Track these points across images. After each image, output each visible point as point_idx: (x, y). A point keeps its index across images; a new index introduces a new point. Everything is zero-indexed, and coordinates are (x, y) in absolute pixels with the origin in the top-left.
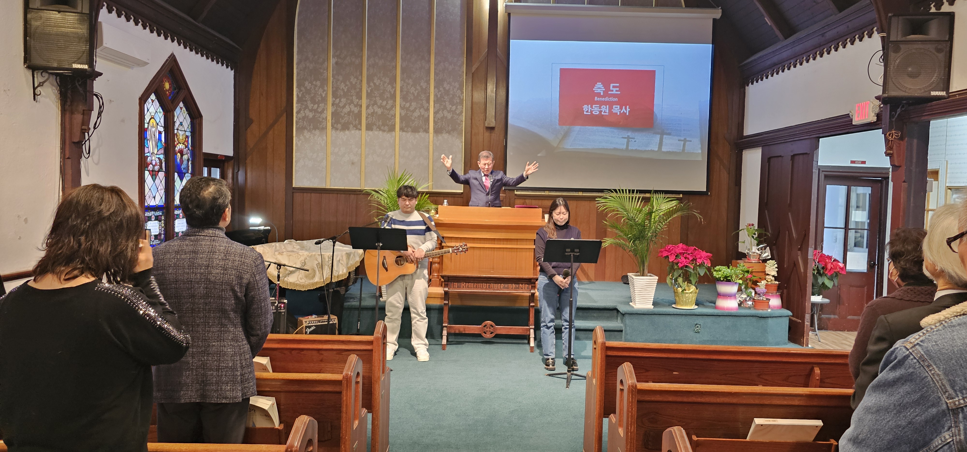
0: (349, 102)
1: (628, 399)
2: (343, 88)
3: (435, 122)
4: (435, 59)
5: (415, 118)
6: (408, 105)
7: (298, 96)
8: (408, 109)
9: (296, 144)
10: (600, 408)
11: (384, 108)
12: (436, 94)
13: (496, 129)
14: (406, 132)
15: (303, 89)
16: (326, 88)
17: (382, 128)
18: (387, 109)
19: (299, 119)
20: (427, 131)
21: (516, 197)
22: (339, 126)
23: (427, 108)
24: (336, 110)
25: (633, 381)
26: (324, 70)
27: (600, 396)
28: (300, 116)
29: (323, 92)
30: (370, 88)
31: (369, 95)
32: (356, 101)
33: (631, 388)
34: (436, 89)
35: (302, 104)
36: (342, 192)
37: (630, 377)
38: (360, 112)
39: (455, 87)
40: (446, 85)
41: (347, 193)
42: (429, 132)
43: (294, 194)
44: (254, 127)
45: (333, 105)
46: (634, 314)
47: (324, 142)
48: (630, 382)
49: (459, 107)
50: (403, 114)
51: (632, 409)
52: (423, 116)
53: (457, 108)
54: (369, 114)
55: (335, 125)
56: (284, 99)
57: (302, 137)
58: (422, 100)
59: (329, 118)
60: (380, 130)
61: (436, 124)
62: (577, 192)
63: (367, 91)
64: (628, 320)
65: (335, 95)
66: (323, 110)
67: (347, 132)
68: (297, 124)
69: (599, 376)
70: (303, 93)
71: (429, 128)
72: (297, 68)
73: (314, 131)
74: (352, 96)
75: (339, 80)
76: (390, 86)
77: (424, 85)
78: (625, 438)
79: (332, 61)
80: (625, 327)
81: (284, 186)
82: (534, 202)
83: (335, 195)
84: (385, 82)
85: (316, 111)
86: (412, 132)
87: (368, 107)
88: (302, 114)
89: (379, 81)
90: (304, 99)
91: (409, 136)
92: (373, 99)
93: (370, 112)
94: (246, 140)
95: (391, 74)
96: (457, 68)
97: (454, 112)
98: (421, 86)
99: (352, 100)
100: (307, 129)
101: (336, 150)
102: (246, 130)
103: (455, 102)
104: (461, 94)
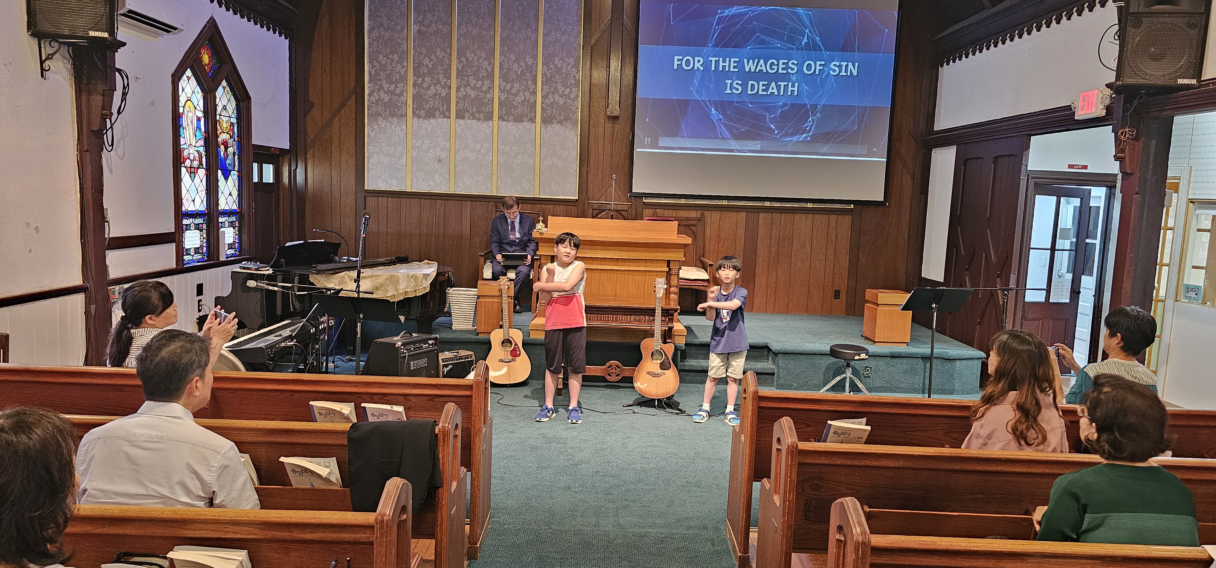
0: (434, 82)
1: (787, 461)
2: (427, 64)
3: (543, 109)
4: (544, 27)
5: (519, 103)
6: (509, 86)
7: (370, 73)
8: (509, 92)
9: (369, 133)
10: (749, 470)
11: (479, 89)
12: (545, 72)
13: (620, 119)
14: (507, 121)
15: (376, 63)
16: (405, 64)
17: (477, 115)
18: (482, 92)
19: (372, 103)
20: (533, 120)
21: (644, 206)
22: (423, 113)
23: (534, 90)
24: (418, 93)
25: (794, 440)
26: (403, 40)
27: (750, 456)
28: (372, 98)
29: (402, 68)
30: (461, 65)
31: (459, 74)
32: (443, 81)
33: (791, 448)
34: (545, 66)
36: (426, 197)
37: (790, 435)
38: (449, 94)
39: (569, 64)
40: (558, 62)
41: (433, 197)
42: (535, 122)
43: (366, 198)
44: (315, 112)
45: (414, 85)
46: (789, 353)
47: (403, 132)
48: (790, 440)
49: (573, 90)
50: (503, 98)
51: (791, 474)
52: (528, 101)
53: (571, 91)
54: (460, 98)
55: (418, 112)
56: (353, 77)
57: (375, 127)
58: (526, 81)
59: (410, 102)
60: (474, 118)
61: (545, 112)
62: (721, 201)
63: (457, 67)
64: (781, 361)
65: (416, 73)
66: (403, 91)
67: (432, 120)
68: (369, 110)
69: (749, 432)
70: (376, 70)
71: (535, 116)
72: (369, 38)
73: (390, 119)
74: (438, 74)
75: (421, 54)
76: (486, 61)
77: (530, 61)
78: (782, 507)
79: (413, 28)
80: (778, 369)
81: (354, 188)
82: (668, 213)
83: (417, 200)
84: (481, 57)
85: (393, 93)
86: (514, 121)
87: (458, 89)
88: (376, 97)
89: (473, 55)
90: (378, 77)
91: (510, 126)
92: (465, 78)
93: (461, 95)
94: (305, 129)
95: (488, 46)
96: (572, 39)
97: (567, 96)
98: (527, 62)
99: (438, 79)
100: (382, 116)
101: (419, 143)
102: (305, 116)
103: (569, 83)
104: (577, 73)
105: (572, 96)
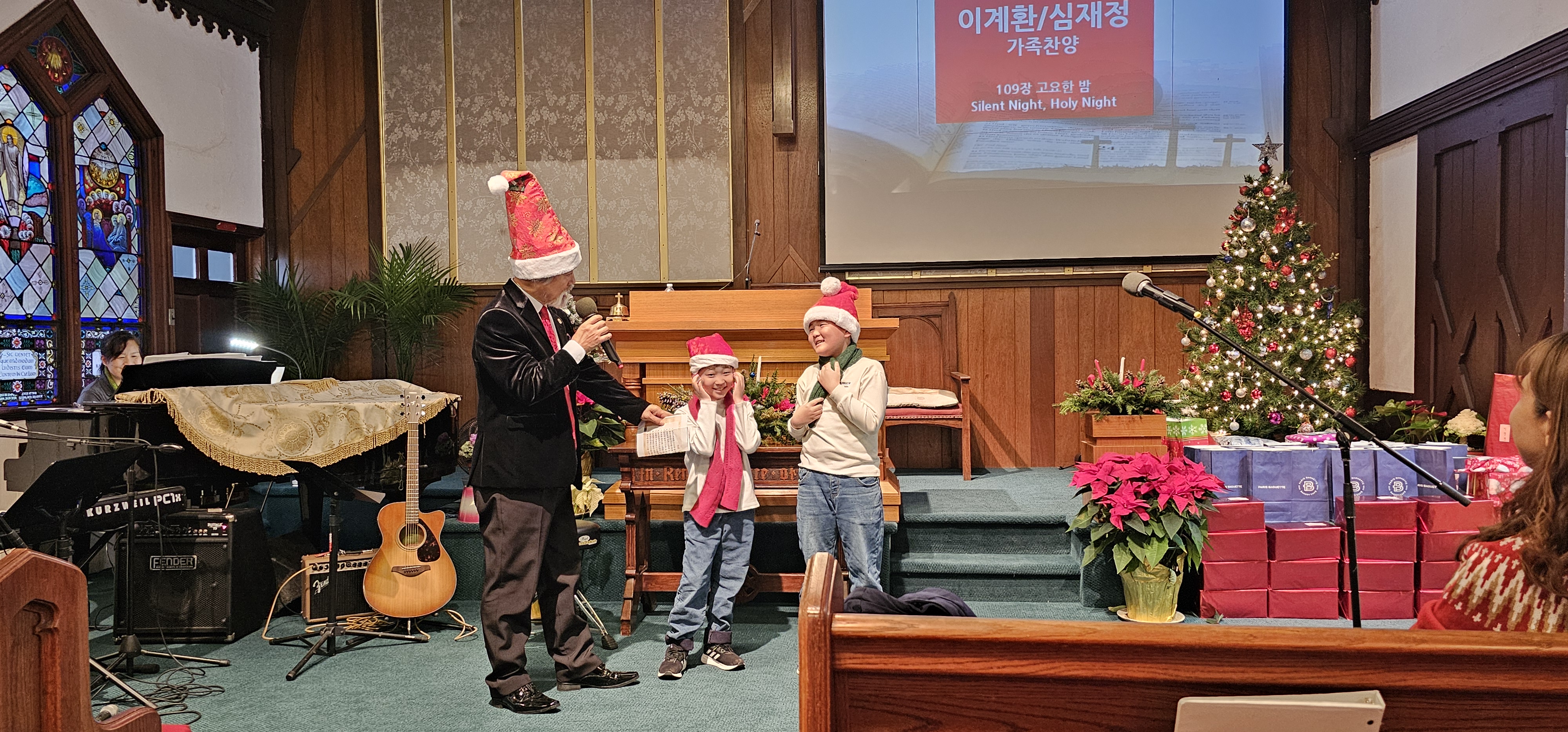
0: (490, 102)
2: (476, 75)
3: (669, 135)
5: (628, 127)
6: (611, 100)
7: (387, 97)
8: (611, 110)
9: (388, 197)
11: (562, 110)
12: (669, 73)
13: (798, 141)
14: (609, 158)
15: (396, 81)
17: (560, 153)
18: (567, 113)
19: (392, 146)
20: (652, 154)
22: (473, 155)
23: (652, 105)
24: (465, 122)
26: (438, 38)
28: (394, 138)
29: (437, 85)
30: (532, 71)
31: (530, 87)
32: (504, 99)
34: (668, 64)
35: (396, 113)
38: (514, 123)
39: (708, 57)
40: (690, 55)
42: (656, 157)
44: (304, 165)
45: (458, 111)
47: (443, 189)
49: (717, 98)
50: (602, 122)
52: (644, 122)
53: (713, 101)
54: (531, 127)
55: (465, 154)
56: (361, 106)
57: (399, 183)
58: (639, 88)
59: (452, 139)
60: (556, 157)
61: (672, 140)
62: (984, 271)
63: (526, 76)
65: (461, 90)
66: (440, 122)
67: (488, 167)
68: (388, 156)
70: (397, 91)
71: (656, 148)
72: (384, 40)
73: (421, 169)
74: (495, 90)
75: (467, 59)
76: (571, 63)
77: (643, 57)
84: (562, 56)
85: (424, 126)
86: (621, 158)
87: (528, 112)
88: (398, 133)
89: (550, 54)
90: (400, 102)
91: (616, 167)
92: (538, 93)
93: (533, 122)
94: (288, 194)
95: (574, 38)
96: (711, 16)
97: (708, 110)
98: (639, 60)
99: (496, 98)
100: (408, 165)
101: (469, 205)
102: (289, 173)
103: (710, 87)
104: (722, 69)
105: (716, 109)
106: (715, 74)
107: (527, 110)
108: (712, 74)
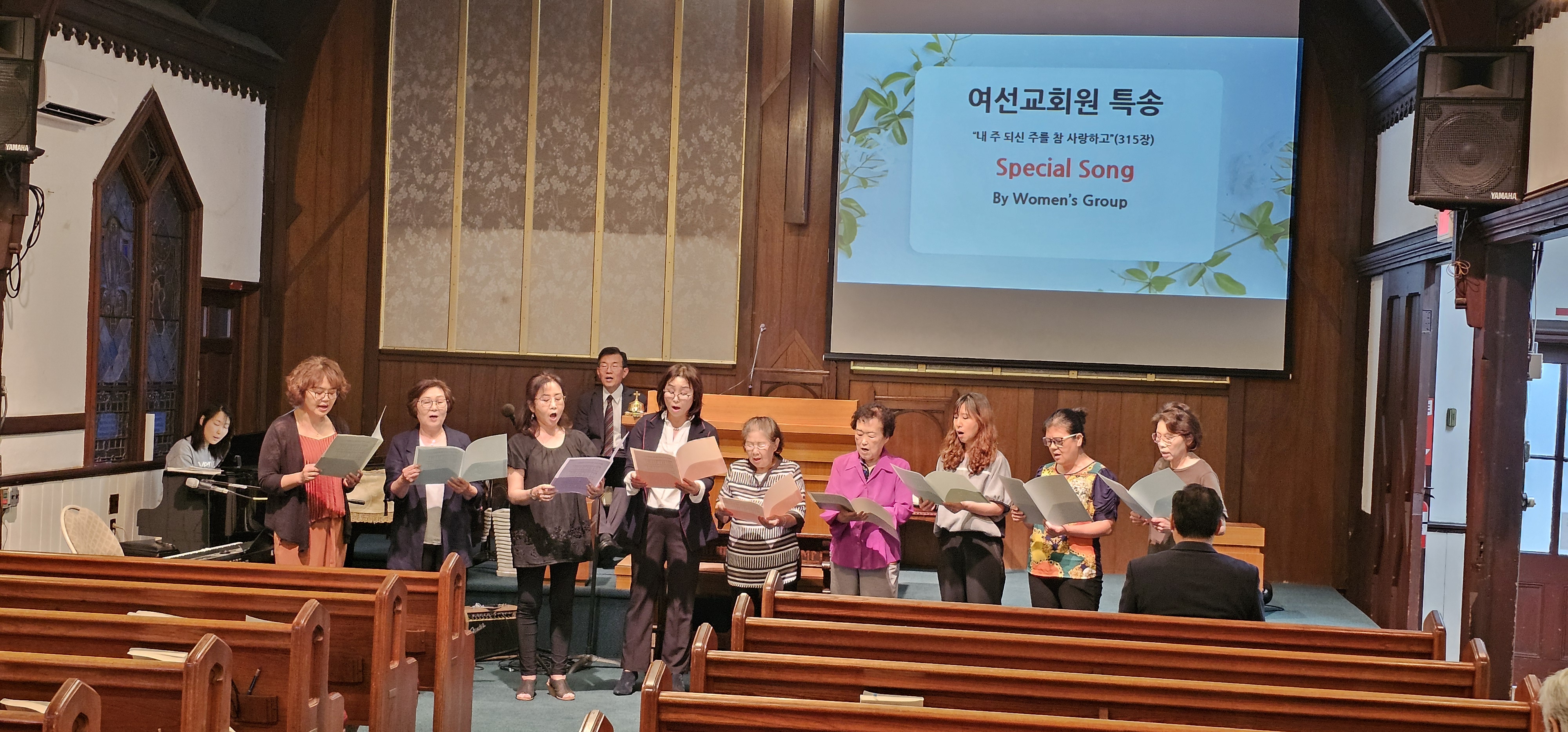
0: (499, 168)
2: (487, 139)
3: (679, 212)
4: (682, 75)
5: (638, 202)
6: (622, 174)
7: (394, 155)
8: (622, 184)
9: (389, 255)
11: (573, 180)
12: (683, 150)
13: (810, 227)
14: (618, 232)
15: (404, 140)
16: (452, 140)
17: (568, 224)
18: (577, 184)
19: (396, 206)
20: (661, 230)
21: (852, 378)
22: (478, 220)
23: (664, 181)
24: (472, 187)
26: (450, 100)
28: (398, 198)
29: (446, 148)
30: (544, 140)
31: (541, 155)
32: (513, 166)
34: (683, 141)
35: (402, 173)
36: (481, 362)
38: (522, 190)
39: (724, 136)
40: (705, 133)
41: (490, 362)
42: (665, 234)
43: (381, 363)
44: (304, 221)
45: (466, 175)
47: (445, 253)
49: (731, 178)
50: (612, 195)
52: (654, 198)
53: (726, 181)
54: (540, 195)
55: (470, 219)
56: (367, 162)
57: (400, 244)
58: (652, 164)
59: (458, 202)
60: (563, 228)
61: (682, 217)
62: (989, 369)
63: (537, 144)
65: (470, 153)
66: (446, 186)
67: (494, 233)
68: (390, 216)
70: (405, 150)
71: (666, 224)
72: (394, 98)
73: (424, 231)
74: (506, 156)
75: (478, 122)
76: (585, 134)
77: (657, 132)
79: (465, 82)
81: (364, 347)
83: (466, 368)
84: (576, 127)
85: (430, 188)
86: (631, 232)
87: (538, 180)
88: (403, 194)
89: (564, 123)
90: (408, 162)
91: (624, 241)
92: (549, 162)
93: (542, 191)
94: (286, 249)
95: (588, 109)
96: (728, 95)
97: (721, 190)
98: (653, 135)
99: (506, 165)
100: (411, 225)
101: (471, 272)
102: (288, 227)
103: (724, 167)
104: (737, 151)
105: (729, 189)
106: (729, 154)
107: (536, 178)
108: (726, 155)
